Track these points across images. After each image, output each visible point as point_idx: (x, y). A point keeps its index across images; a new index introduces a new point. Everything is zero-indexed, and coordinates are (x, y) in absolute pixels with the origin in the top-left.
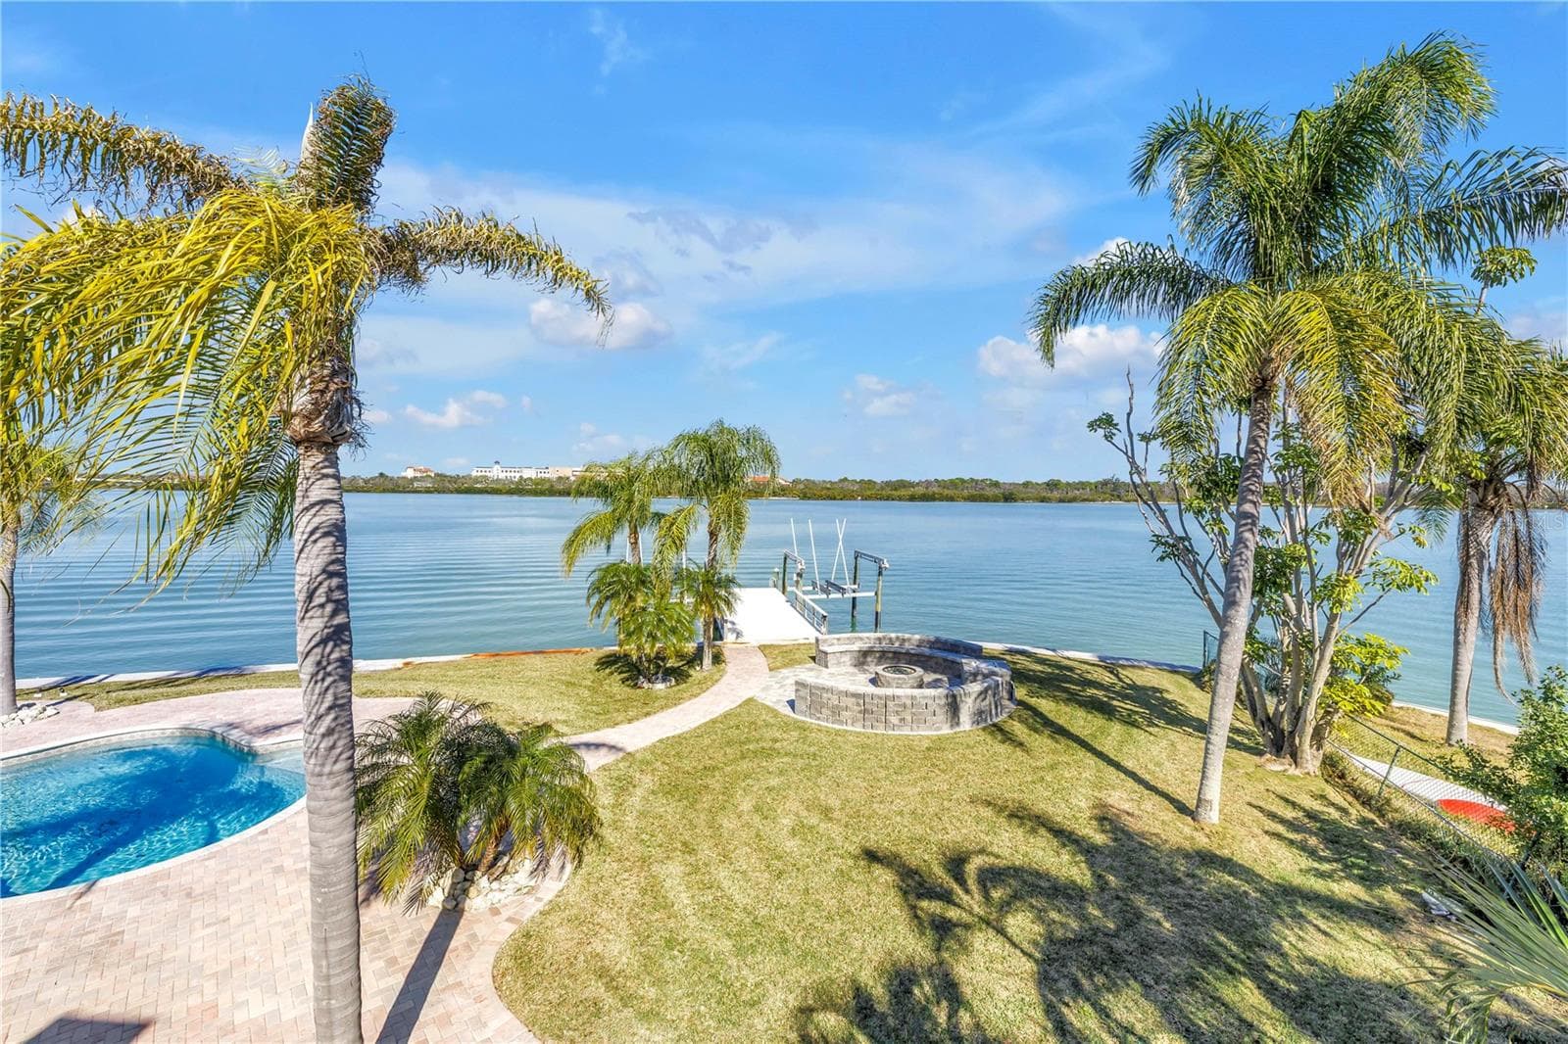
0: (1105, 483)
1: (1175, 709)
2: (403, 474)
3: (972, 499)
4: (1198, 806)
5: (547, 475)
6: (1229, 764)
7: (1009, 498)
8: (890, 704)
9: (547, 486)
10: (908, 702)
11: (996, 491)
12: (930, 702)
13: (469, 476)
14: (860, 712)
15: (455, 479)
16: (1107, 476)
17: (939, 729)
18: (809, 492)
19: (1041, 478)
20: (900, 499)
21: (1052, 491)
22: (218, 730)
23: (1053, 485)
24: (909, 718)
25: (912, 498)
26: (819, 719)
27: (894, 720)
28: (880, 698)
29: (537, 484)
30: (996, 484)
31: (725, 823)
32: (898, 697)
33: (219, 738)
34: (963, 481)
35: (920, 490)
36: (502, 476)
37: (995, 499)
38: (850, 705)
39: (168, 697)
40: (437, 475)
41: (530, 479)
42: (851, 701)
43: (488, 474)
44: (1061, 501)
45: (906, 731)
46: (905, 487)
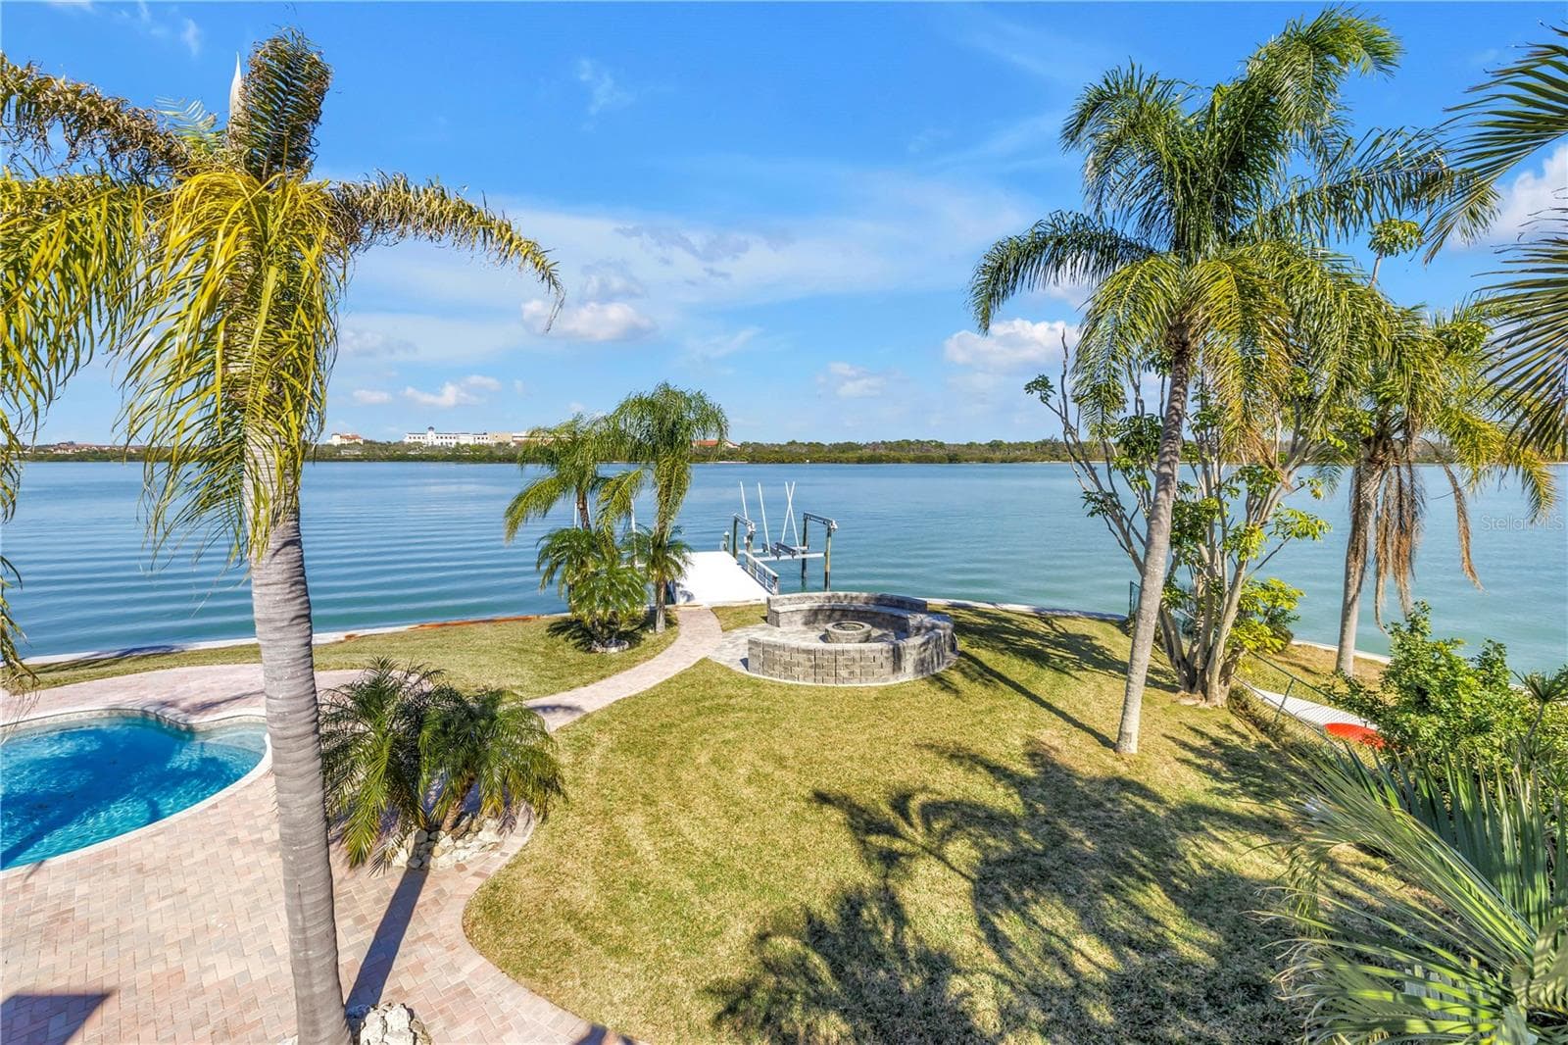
0: (1044, 443)
1: (1102, 654)
2: (329, 441)
3: (918, 460)
4: (1119, 739)
5: (485, 441)
6: (1149, 701)
7: (953, 459)
8: (840, 658)
9: (485, 453)
10: (857, 656)
11: (942, 452)
12: (877, 656)
13: (402, 443)
14: (811, 667)
15: (386, 446)
16: (1047, 437)
17: (887, 680)
18: (757, 455)
19: (984, 439)
20: (848, 461)
21: (993, 451)
22: (151, 709)
23: (995, 446)
24: (858, 671)
25: (860, 461)
26: (772, 675)
27: (844, 673)
28: (830, 653)
29: (475, 451)
30: (941, 445)
31: (684, 775)
32: (848, 651)
33: (152, 718)
34: (909, 443)
35: (867, 452)
36: (437, 442)
37: (940, 461)
38: (801, 661)
39: (91, 678)
40: (366, 442)
41: (468, 445)
42: (801, 658)
43: (421, 440)
44: (1003, 461)
45: (855, 684)
46: (852, 449)
